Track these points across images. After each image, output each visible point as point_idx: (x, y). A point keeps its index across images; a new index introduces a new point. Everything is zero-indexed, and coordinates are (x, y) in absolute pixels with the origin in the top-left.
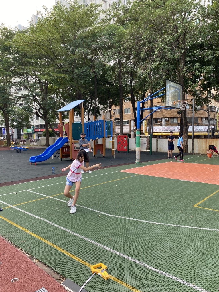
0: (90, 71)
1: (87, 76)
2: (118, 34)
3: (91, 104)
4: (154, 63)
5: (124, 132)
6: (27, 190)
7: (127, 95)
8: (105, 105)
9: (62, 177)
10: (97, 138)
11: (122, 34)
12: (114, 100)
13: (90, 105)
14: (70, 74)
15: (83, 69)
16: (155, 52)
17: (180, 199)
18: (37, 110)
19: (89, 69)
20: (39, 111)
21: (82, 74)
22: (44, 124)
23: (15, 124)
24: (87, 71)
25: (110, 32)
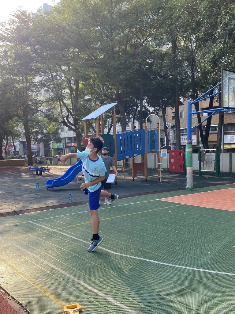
0: (132, 61)
1: (128, 68)
2: (170, 7)
3: (137, 107)
4: (216, 45)
5: (182, 144)
6: (30, 222)
7: (189, 91)
8: (156, 107)
9: (80, 206)
10: (135, 155)
11: (174, 6)
12: (169, 100)
13: (135, 108)
14: (105, 67)
15: (122, 60)
16: (217, 30)
17: (220, 237)
18: (65, 119)
19: (131, 58)
20: (67, 119)
21: (121, 66)
22: (75, 136)
23: (40, 136)
24: (128, 62)
25: (159, 4)
